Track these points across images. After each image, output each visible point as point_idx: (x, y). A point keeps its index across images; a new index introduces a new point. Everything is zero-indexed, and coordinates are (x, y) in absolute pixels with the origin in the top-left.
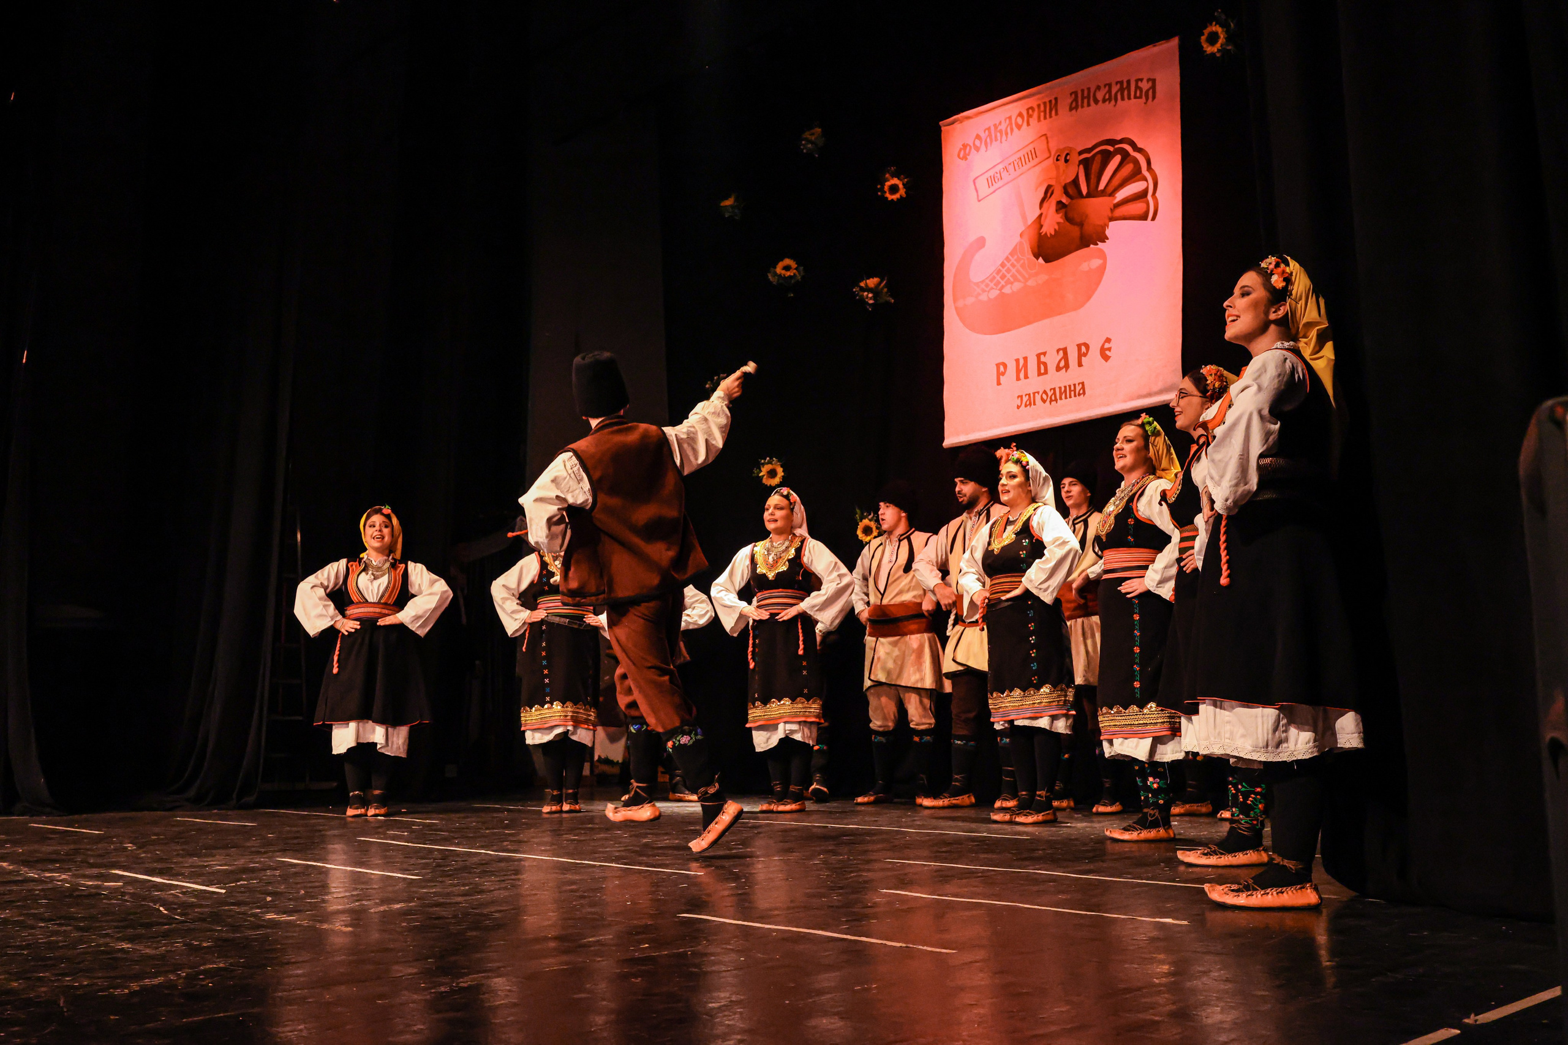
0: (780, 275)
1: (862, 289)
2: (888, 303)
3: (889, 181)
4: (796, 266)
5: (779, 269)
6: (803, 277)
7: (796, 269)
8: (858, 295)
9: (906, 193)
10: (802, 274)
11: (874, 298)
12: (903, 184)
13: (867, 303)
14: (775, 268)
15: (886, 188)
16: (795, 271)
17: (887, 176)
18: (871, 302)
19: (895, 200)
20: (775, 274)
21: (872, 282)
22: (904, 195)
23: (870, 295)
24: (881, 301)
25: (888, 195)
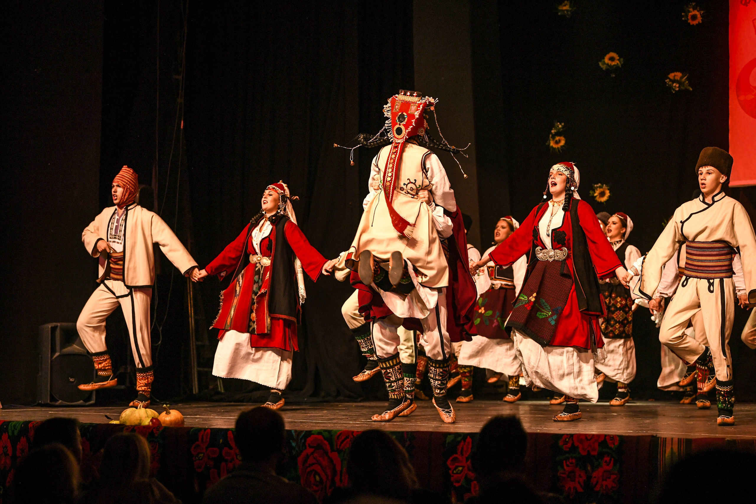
0: (608, 64)
1: (671, 80)
2: (689, 90)
3: (691, 12)
4: (618, 58)
5: (606, 60)
6: (622, 65)
7: (618, 60)
8: (668, 84)
9: (702, 20)
10: (622, 62)
11: (679, 87)
12: (701, 15)
13: (674, 89)
14: (604, 58)
15: (689, 17)
16: (618, 62)
17: (691, 9)
18: (677, 89)
19: (695, 25)
20: (604, 63)
21: (678, 75)
22: (701, 22)
23: (677, 85)
24: (682, 88)
25: (690, 21)
